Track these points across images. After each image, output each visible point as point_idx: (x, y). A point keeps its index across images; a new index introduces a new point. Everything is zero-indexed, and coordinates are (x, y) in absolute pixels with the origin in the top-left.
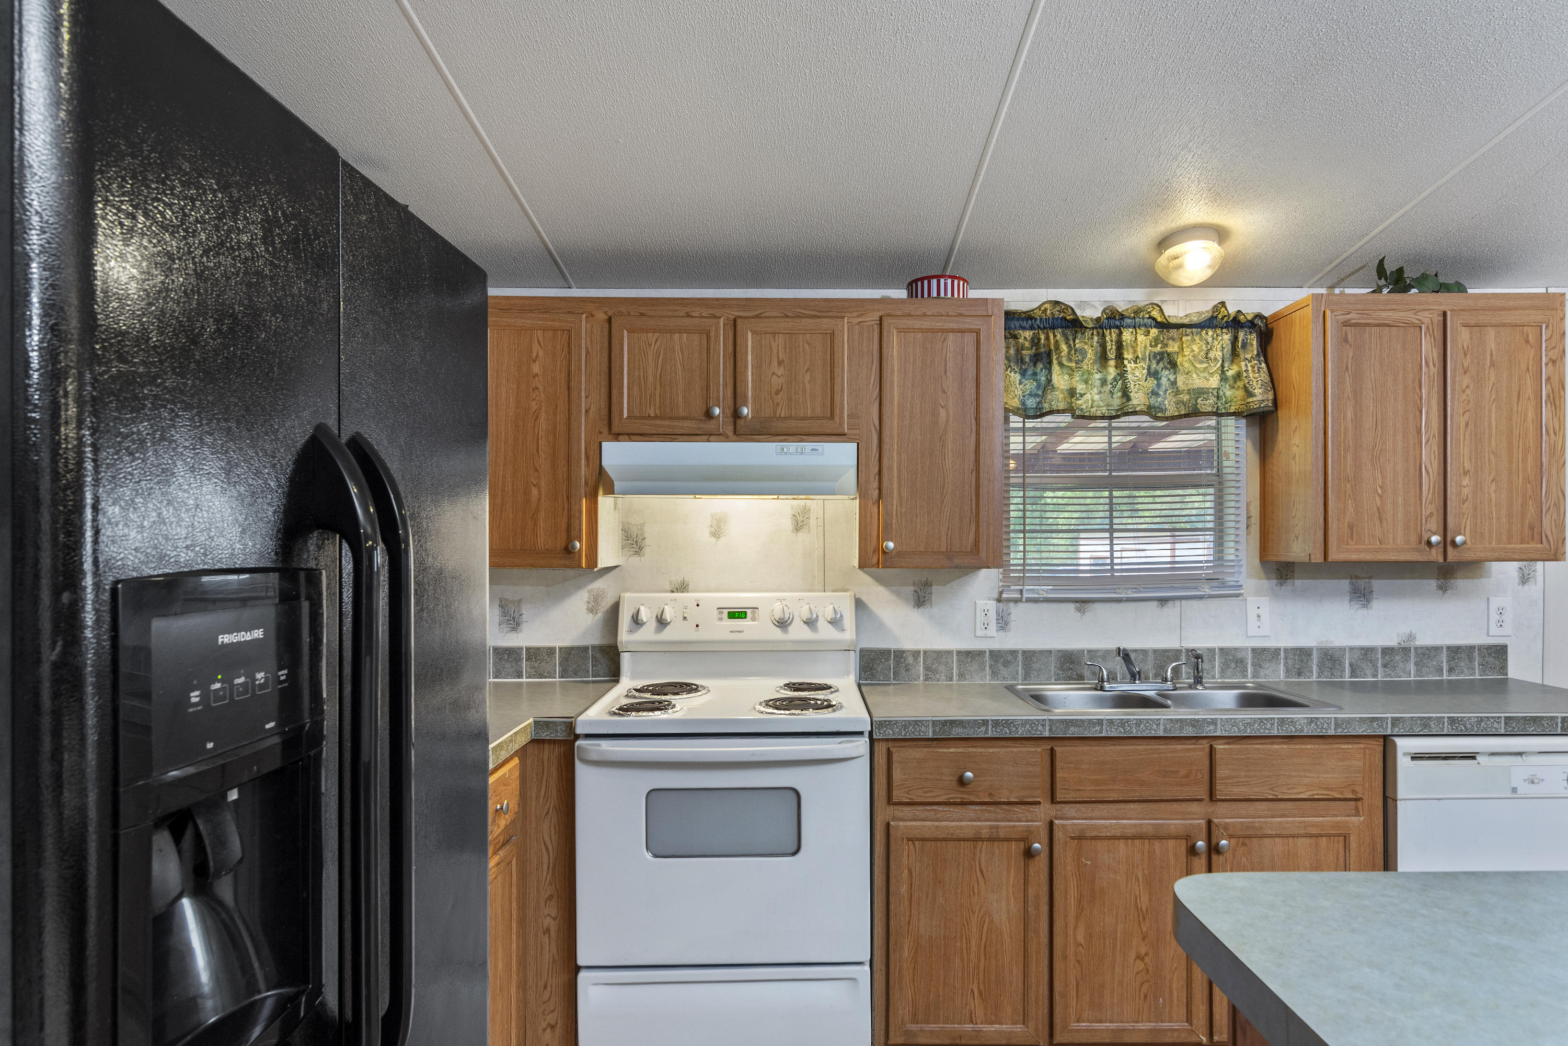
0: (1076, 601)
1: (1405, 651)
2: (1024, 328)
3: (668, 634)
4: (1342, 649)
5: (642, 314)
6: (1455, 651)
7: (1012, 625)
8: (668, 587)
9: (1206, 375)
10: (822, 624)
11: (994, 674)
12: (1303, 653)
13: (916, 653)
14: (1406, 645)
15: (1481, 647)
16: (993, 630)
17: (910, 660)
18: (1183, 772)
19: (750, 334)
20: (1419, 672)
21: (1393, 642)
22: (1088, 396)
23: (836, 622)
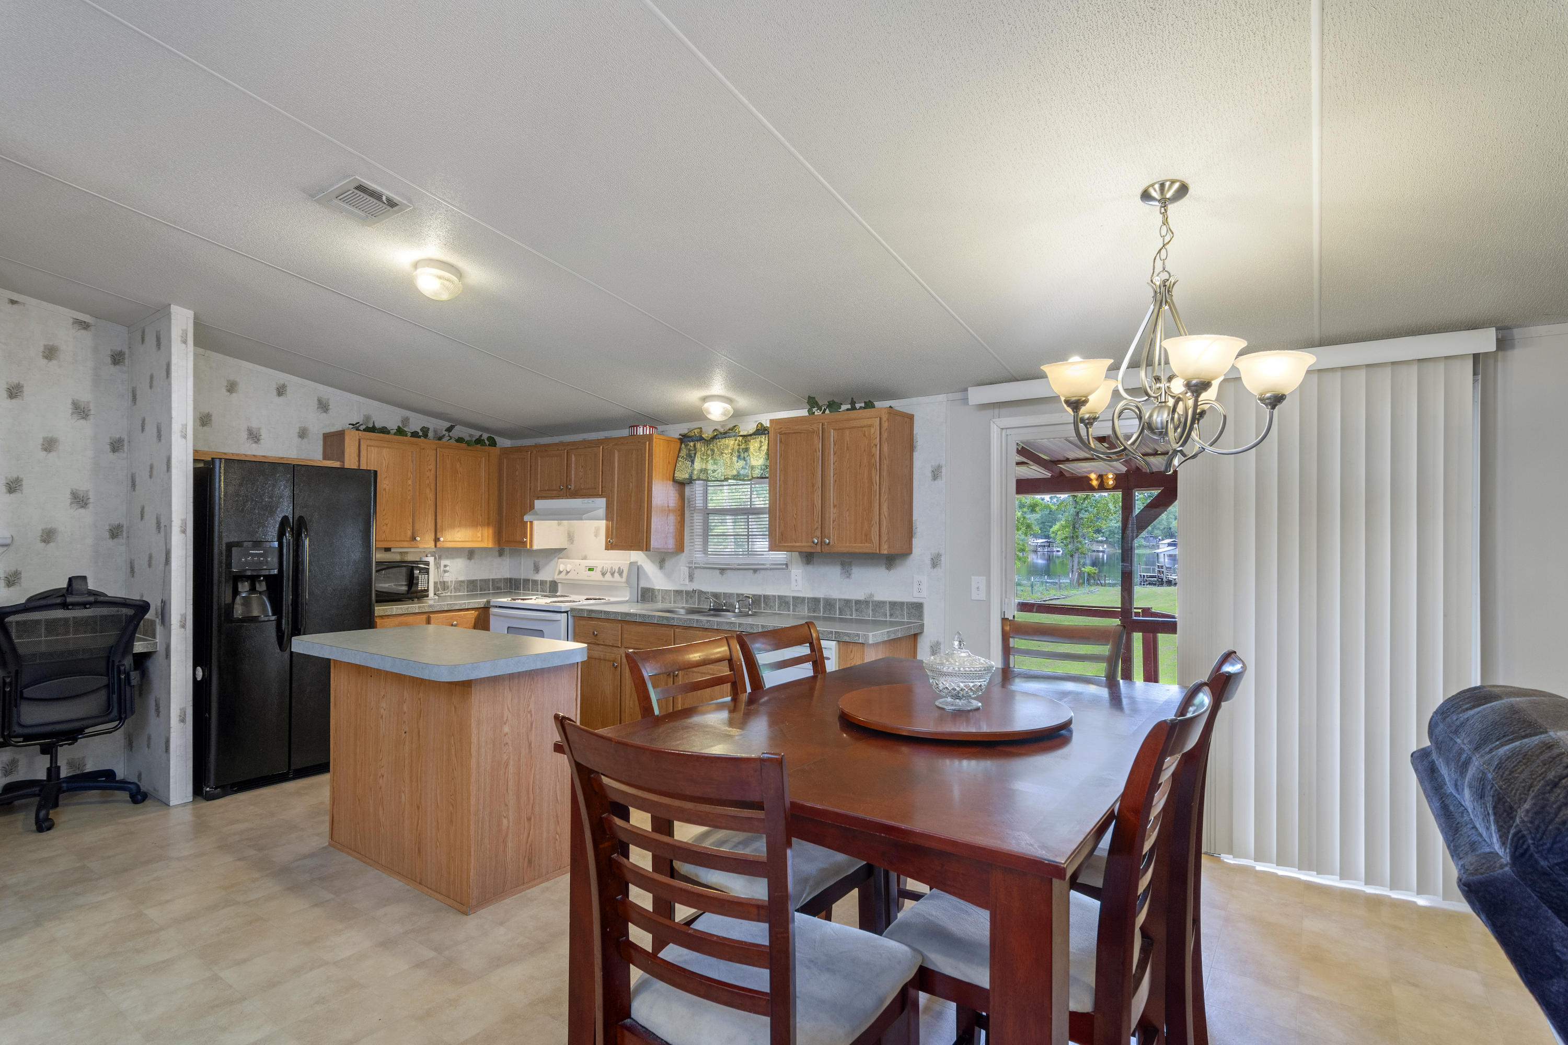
0: (720, 569)
1: (866, 602)
2: (690, 442)
3: (569, 576)
4: (835, 600)
5: (546, 451)
6: (893, 604)
7: (695, 579)
8: (581, 558)
9: (758, 458)
10: (616, 575)
11: (687, 601)
12: (816, 601)
13: (659, 590)
14: (867, 600)
15: (908, 603)
16: (687, 582)
17: (657, 593)
18: (665, 640)
19: (573, 456)
20: (874, 615)
21: (862, 598)
22: (719, 471)
23: (621, 573)
